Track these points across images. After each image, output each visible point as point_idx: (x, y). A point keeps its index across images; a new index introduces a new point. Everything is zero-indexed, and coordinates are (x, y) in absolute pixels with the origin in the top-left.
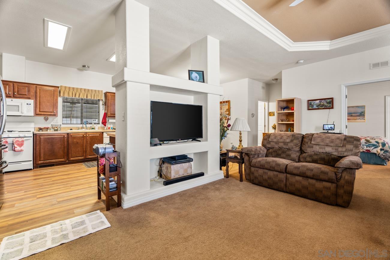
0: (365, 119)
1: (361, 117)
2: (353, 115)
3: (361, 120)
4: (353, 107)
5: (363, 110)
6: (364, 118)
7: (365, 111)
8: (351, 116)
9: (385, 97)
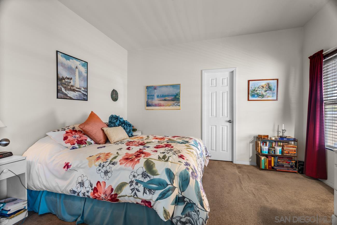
0: (179, 106)
1: (175, 102)
2: (167, 98)
3: (175, 106)
4: (166, 86)
5: (179, 91)
6: (179, 104)
7: (180, 92)
8: (165, 100)
9: (202, 71)
